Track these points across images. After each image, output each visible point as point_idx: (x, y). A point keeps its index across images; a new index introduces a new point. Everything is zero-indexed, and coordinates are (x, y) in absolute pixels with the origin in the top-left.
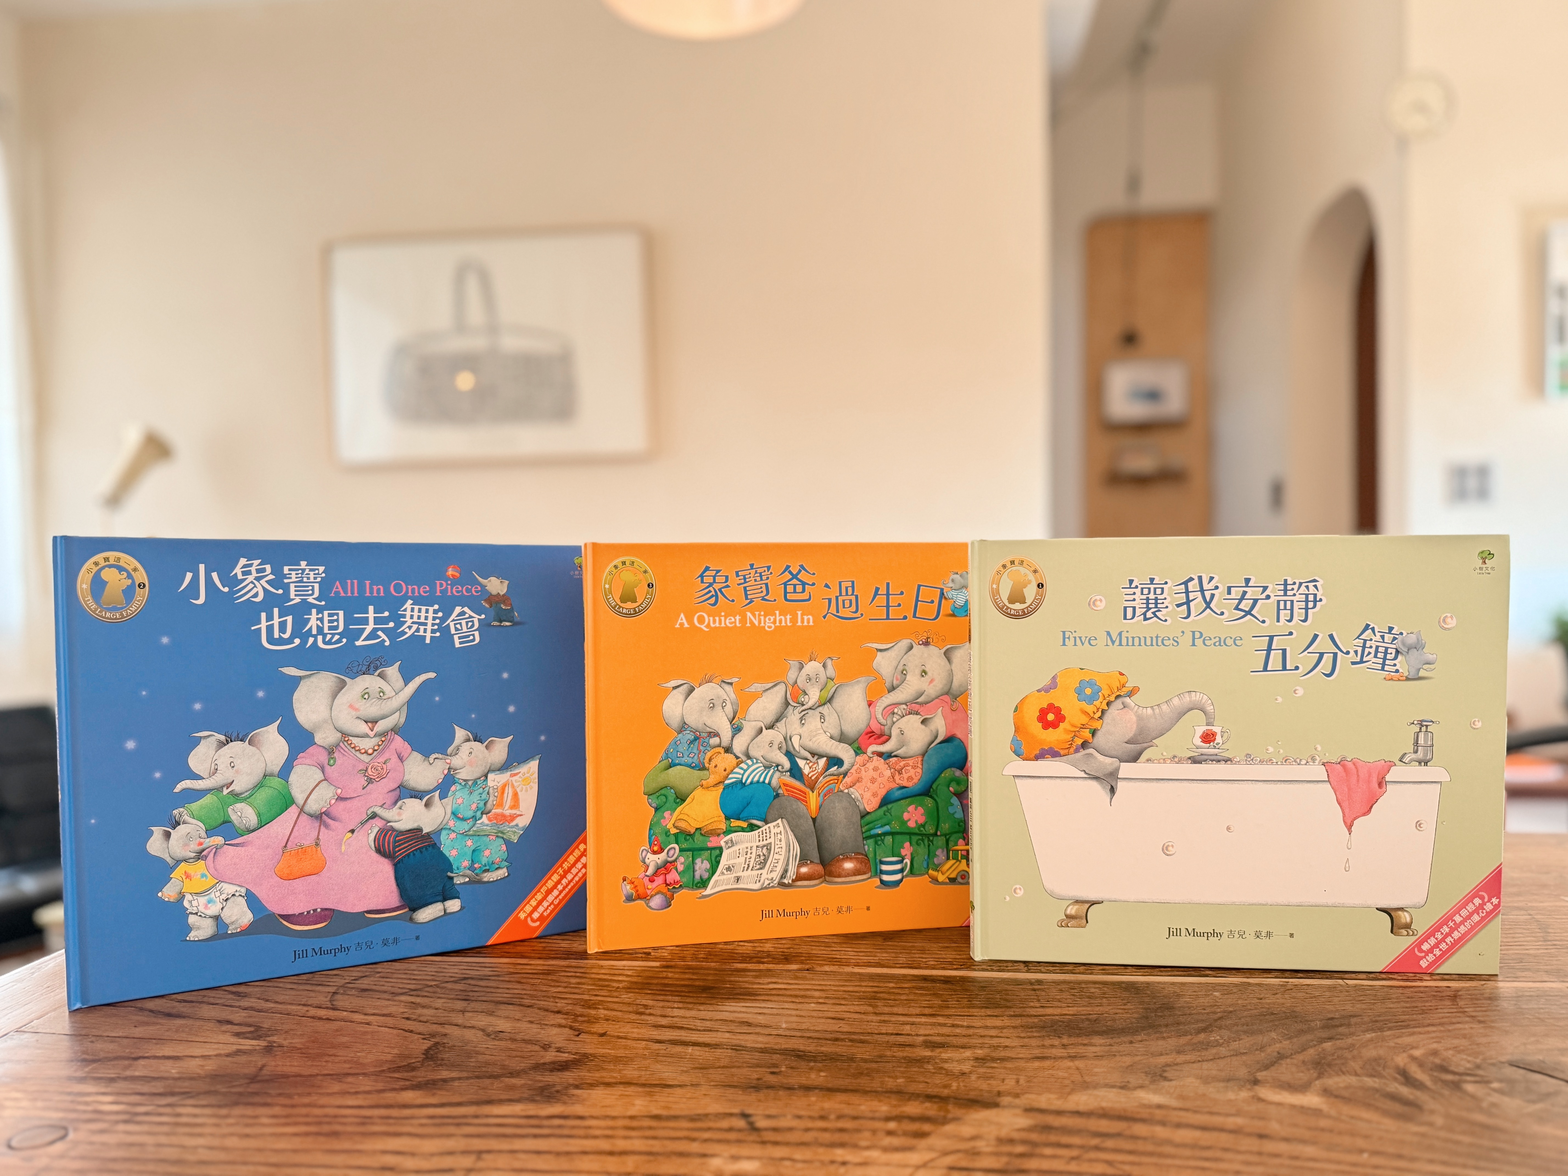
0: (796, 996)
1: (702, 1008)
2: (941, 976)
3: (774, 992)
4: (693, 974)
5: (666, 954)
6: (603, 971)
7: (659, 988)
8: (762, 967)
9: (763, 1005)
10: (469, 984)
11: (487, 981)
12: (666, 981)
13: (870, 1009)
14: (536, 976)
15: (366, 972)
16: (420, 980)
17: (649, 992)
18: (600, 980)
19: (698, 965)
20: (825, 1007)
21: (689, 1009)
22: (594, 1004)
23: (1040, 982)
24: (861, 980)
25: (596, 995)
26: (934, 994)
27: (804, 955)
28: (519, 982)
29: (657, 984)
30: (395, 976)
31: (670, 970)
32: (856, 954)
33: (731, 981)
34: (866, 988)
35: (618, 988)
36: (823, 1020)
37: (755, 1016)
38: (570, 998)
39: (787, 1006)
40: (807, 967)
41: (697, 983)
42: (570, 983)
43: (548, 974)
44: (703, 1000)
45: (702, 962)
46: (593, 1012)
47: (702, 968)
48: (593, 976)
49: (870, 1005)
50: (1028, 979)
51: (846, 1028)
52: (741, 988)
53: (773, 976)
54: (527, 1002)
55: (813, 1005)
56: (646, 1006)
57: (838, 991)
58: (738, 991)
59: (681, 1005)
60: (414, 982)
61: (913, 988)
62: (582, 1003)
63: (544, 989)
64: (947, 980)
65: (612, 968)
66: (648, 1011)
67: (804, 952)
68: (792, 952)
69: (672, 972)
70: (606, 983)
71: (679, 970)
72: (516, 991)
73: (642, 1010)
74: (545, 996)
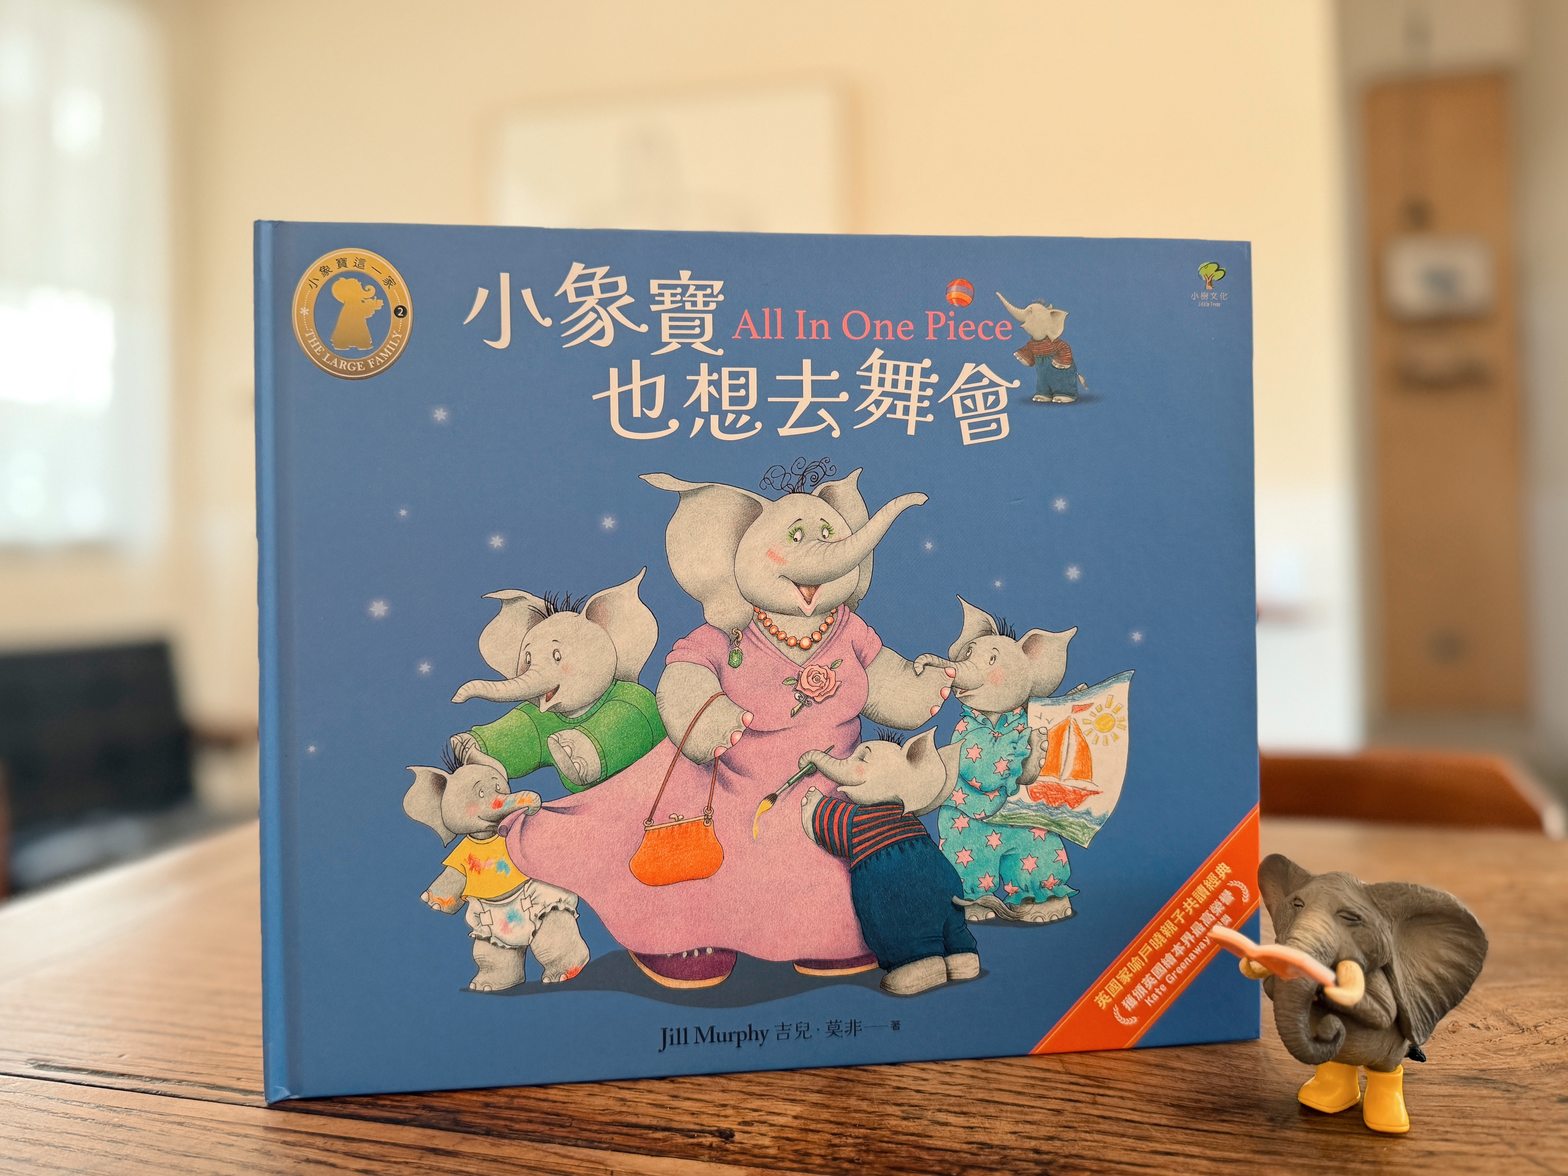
5: (766, 1141)
67: (1085, 1153)
68: (1056, 1154)
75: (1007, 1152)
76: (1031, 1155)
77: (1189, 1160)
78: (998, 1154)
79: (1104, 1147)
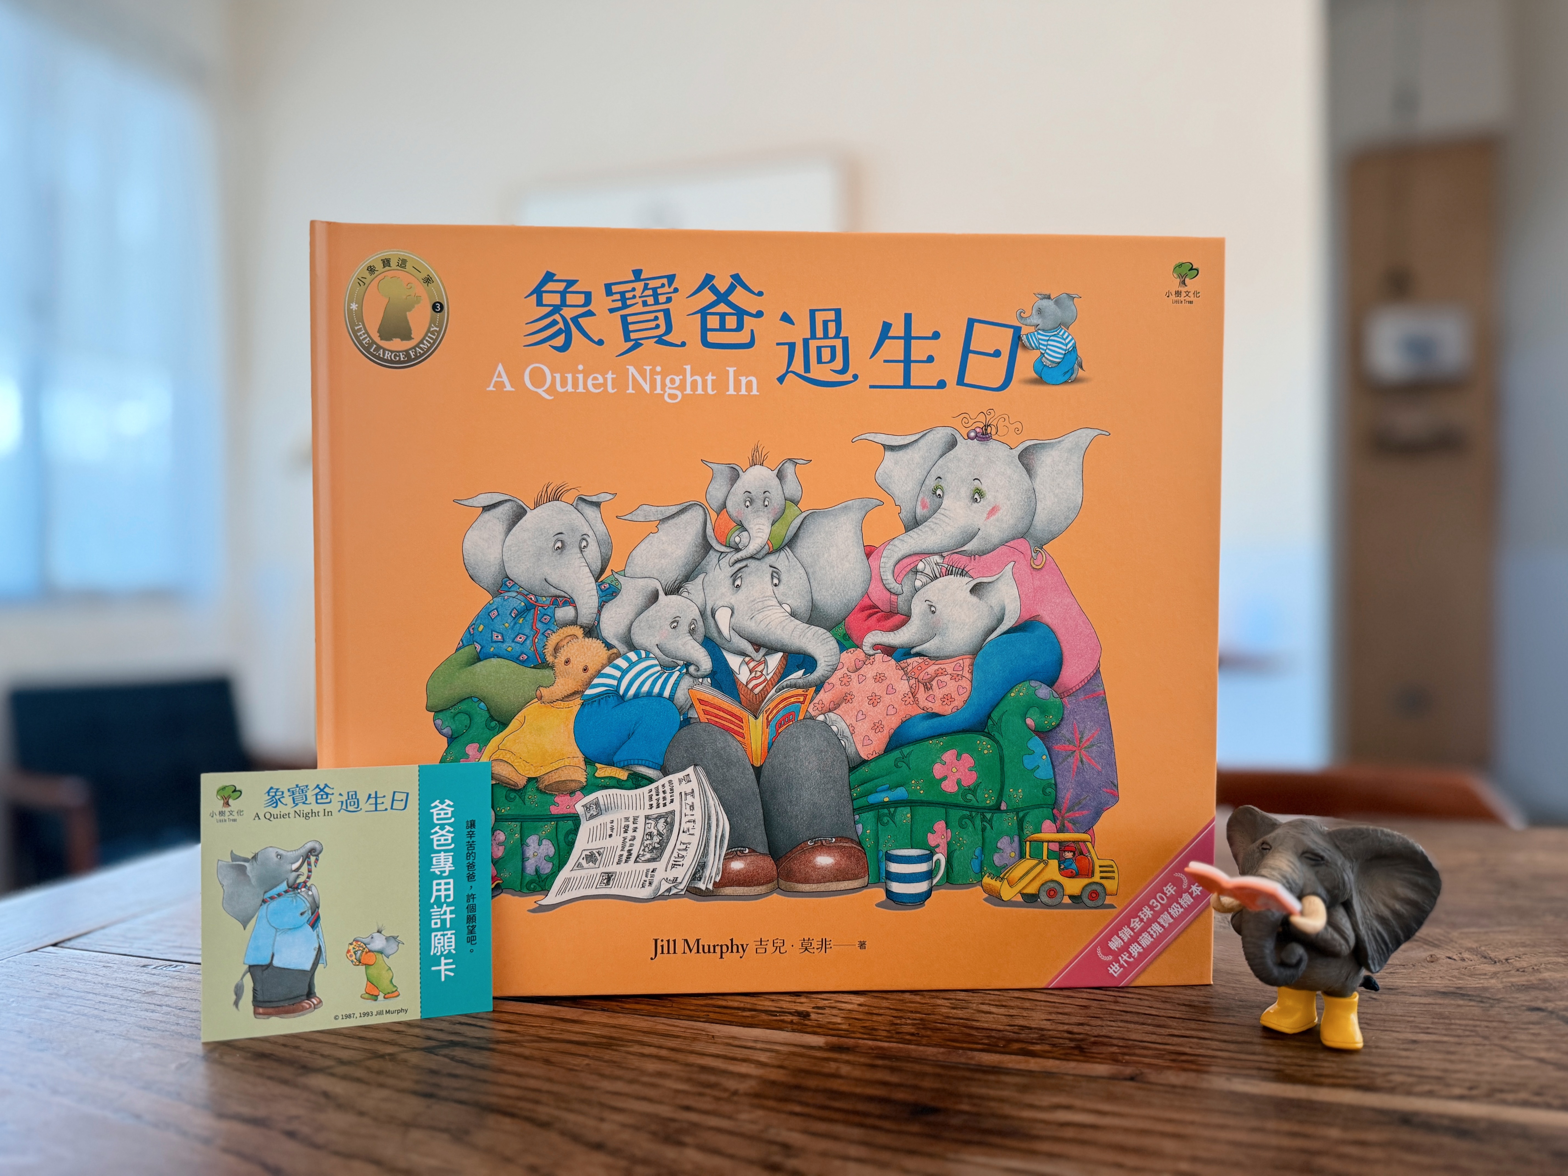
0: (1122, 1149)
3: (1069, 1133)
4: (893, 1070)
5: (839, 1020)
6: (713, 1049)
7: (821, 1099)
8: (1034, 1064)
10: (453, 1058)
11: (487, 1053)
12: (835, 1084)
14: (582, 1050)
17: (798, 1109)
18: (704, 1069)
19: (902, 1049)
24: (1257, 1115)
27: (1115, 1042)
28: (547, 1062)
29: (817, 1090)
31: (844, 1057)
32: (1223, 1046)
33: (971, 1096)
34: (1279, 1137)
35: (735, 1093)
38: (632, 1112)
40: (1129, 1071)
41: (899, 1095)
42: (643, 1072)
44: (911, 1142)
45: (909, 1042)
46: (670, 1153)
47: (908, 1059)
48: (692, 1059)
52: (993, 1115)
53: (1058, 1089)
54: (547, 1112)
56: (786, 1147)
57: (1214, 1141)
59: (862, 1152)
61: (1389, 1144)
62: (653, 1127)
63: (590, 1083)
65: (731, 1042)
67: (1112, 1034)
68: (1087, 1034)
69: (847, 1062)
70: (713, 1079)
71: (862, 1060)
72: (532, 1083)
73: (777, 1159)
74: (583, 1101)
75: (1045, 1032)
76: (1066, 1035)
77: (1202, 1041)
78: (1037, 1033)
79: (1128, 1031)
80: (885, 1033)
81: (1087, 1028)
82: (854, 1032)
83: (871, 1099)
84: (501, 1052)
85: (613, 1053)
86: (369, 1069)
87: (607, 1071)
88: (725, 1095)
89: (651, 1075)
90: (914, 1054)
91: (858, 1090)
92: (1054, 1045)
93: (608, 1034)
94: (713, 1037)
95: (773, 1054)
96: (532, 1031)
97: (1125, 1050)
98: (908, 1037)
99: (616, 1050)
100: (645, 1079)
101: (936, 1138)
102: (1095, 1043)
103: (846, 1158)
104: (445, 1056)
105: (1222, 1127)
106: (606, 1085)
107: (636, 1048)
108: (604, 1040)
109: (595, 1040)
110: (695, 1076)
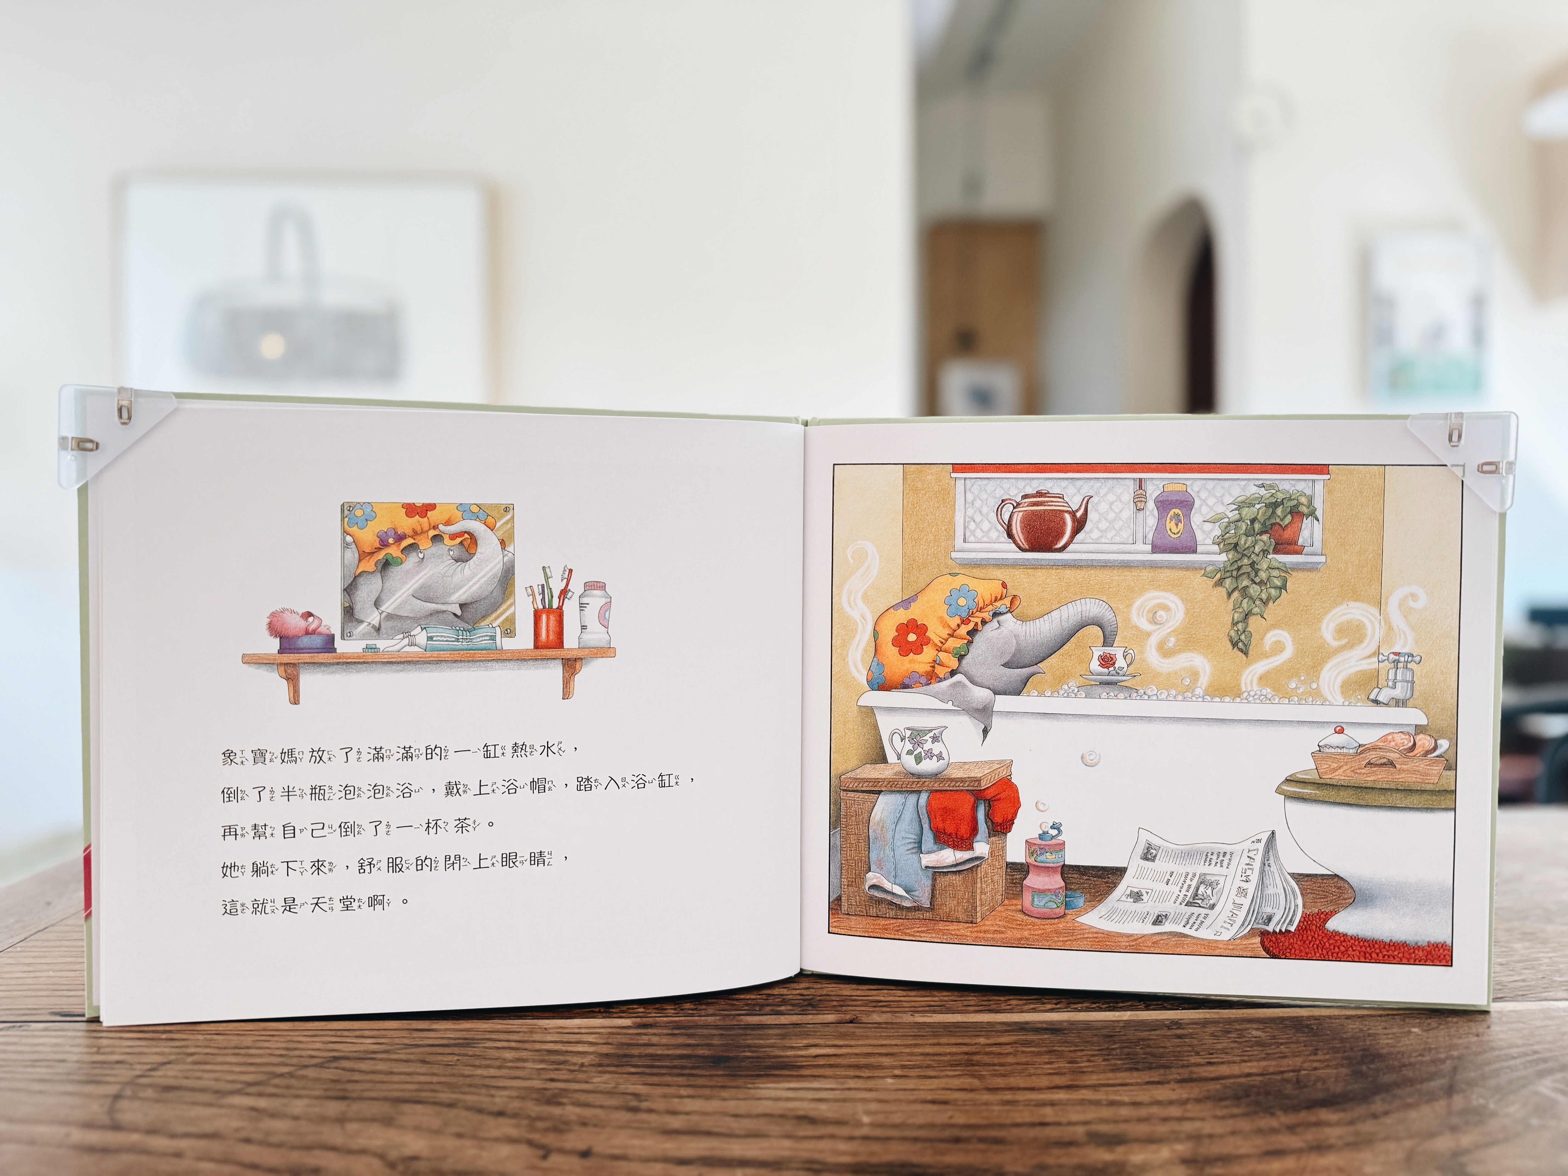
0: (857, 1067)
1: (725, 1094)
2: (1041, 1022)
3: (821, 1061)
4: (689, 1036)
6: (549, 1038)
7: (647, 1062)
8: (784, 1020)
9: (816, 1084)
10: (344, 1069)
11: (373, 1062)
12: (651, 1050)
13: (976, 1083)
14: (447, 1050)
15: (170, 1054)
16: (262, 1064)
17: (633, 1070)
18: (550, 1052)
19: (689, 1021)
20: (911, 1084)
21: (708, 1098)
22: (555, 1096)
23: (1177, 1024)
24: (936, 1035)
25: (552, 1080)
26: (1050, 1052)
27: (834, 998)
28: (424, 1062)
29: (640, 1056)
30: (220, 1059)
31: (650, 1031)
33: (749, 1046)
34: (949, 1047)
35: (582, 1065)
36: (919, 1107)
37: (813, 1105)
38: (512, 1088)
39: (852, 1084)
40: (848, 1017)
41: (700, 1052)
42: (505, 1060)
43: (467, 1045)
44: (721, 1081)
45: (692, 1015)
46: (556, 1111)
48: (538, 1046)
49: (973, 1076)
50: (1157, 1020)
51: (961, 1119)
52: (770, 1057)
53: (807, 1035)
54: (446, 1096)
55: (890, 1080)
56: (636, 1095)
57: (912, 1054)
58: (769, 1062)
59: (690, 1091)
60: (252, 1069)
61: (1015, 1043)
62: (535, 1096)
63: (467, 1073)
64: (1053, 1029)
65: (561, 1031)
66: (644, 1105)
69: (654, 1034)
70: (562, 1058)
71: (665, 1031)
72: (422, 1079)
73: (634, 1103)
74: (470, 1085)
80: (673, 1011)
81: (813, 990)
82: (650, 1013)
83: (681, 1057)
84: (381, 1060)
85: (474, 1049)
86: (277, 1086)
87: (477, 1062)
88: (576, 1068)
89: (511, 1061)
90: (699, 1023)
91: (671, 1052)
92: (793, 1005)
93: (461, 1036)
94: (545, 1029)
95: (597, 1035)
96: (397, 1041)
97: (841, 1003)
98: (690, 1012)
99: (474, 1047)
100: (510, 1064)
101: (735, 1076)
102: (820, 1000)
103: (681, 1097)
104: (336, 1068)
105: (916, 1045)
106: (479, 1072)
107: (489, 1044)
108: (461, 1041)
109: (452, 1042)
110: (546, 1058)
